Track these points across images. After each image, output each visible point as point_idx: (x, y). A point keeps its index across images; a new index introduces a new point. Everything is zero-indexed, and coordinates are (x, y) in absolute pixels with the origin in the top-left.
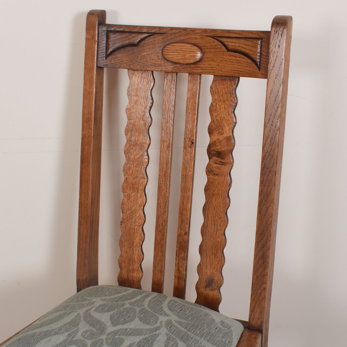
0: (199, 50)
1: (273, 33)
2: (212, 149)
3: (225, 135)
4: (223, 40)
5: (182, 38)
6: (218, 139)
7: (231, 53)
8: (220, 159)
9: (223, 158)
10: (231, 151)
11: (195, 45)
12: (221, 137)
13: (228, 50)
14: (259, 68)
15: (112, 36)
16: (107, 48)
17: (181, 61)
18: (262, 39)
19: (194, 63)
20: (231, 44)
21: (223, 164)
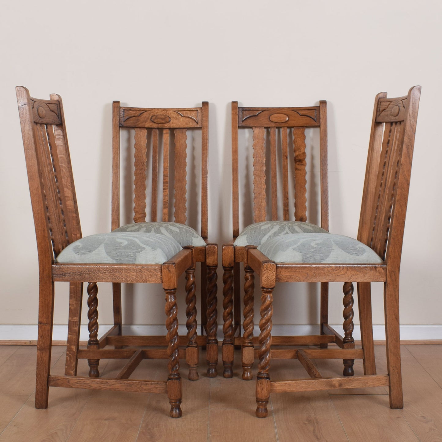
0: (287, 116)
1: (321, 107)
2: (296, 159)
3: (302, 152)
4: (298, 111)
5: (278, 112)
6: (299, 154)
7: (301, 116)
8: (300, 163)
9: (301, 162)
10: (305, 158)
11: (284, 114)
12: (300, 153)
13: (301, 115)
14: (316, 121)
15: (245, 112)
16: (242, 118)
17: (279, 122)
18: (315, 109)
19: (285, 122)
20: (301, 112)
21: (302, 165)
